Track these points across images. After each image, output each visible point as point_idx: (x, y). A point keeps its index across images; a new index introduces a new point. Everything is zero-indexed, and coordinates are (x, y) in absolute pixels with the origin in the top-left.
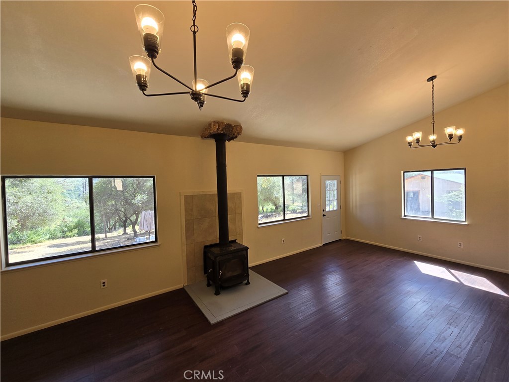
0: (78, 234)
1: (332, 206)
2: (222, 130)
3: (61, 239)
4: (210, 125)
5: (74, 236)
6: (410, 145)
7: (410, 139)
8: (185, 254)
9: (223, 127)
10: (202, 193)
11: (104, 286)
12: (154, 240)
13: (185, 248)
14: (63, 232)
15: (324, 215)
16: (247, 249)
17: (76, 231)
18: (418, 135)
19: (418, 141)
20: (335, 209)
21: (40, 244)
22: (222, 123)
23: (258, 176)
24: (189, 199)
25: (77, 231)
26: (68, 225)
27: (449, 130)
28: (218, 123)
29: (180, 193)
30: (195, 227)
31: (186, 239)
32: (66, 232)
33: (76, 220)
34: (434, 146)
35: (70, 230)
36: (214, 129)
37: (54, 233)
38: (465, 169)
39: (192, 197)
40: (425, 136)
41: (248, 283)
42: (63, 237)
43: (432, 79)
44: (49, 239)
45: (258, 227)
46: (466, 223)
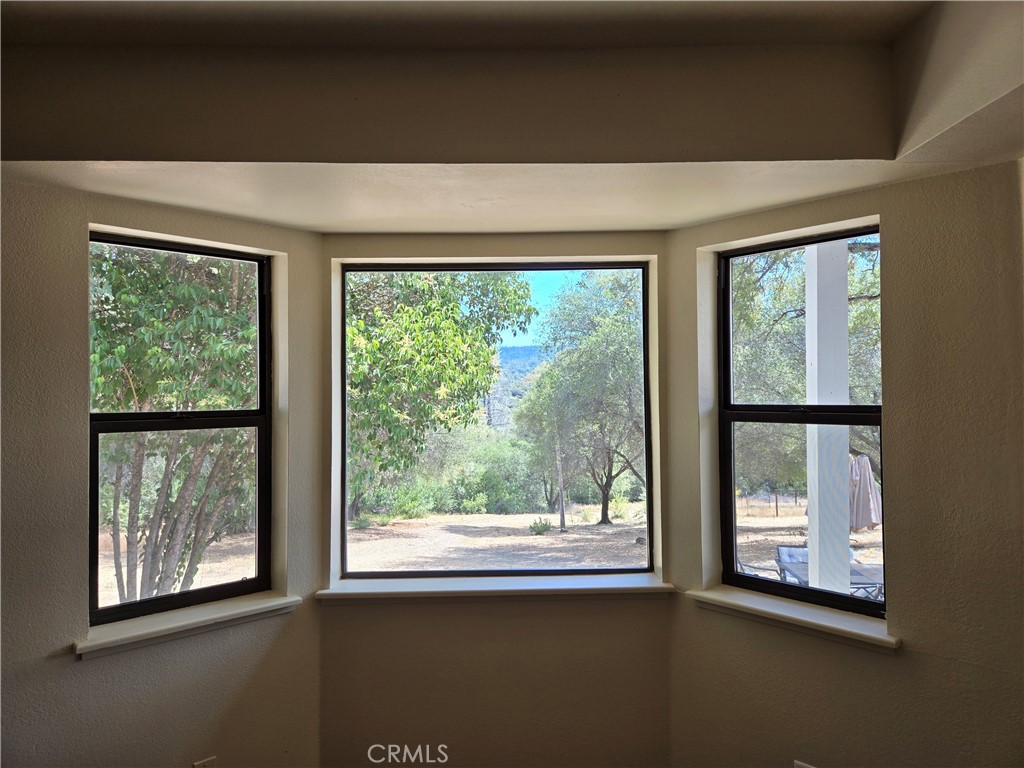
0: (486, 506)
3: (454, 516)
5: (479, 511)
14: (457, 496)
17: (482, 498)
21: (420, 521)
25: (485, 497)
26: (466, 482)
32: (462, 498)
33: (482, 469)
35: (470, 496)
37: (441, 499)
42: (457, 510)
44: (432, 510)
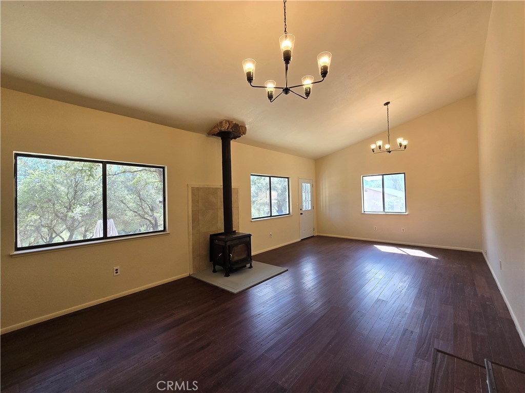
1: (307, 205)
2: (231, 129)
4: (221, 123)
6: (373, 151)
7: (373, 146)
8: (191, 244)
9: (232, 125)
10: (206, 186)
11: (117, 273)
12: (163, 229)
13: (191, 237)
15: (301, 214)
16: (250, 236)
18: (380, 143)
19: (380, 147)
20: (310, 208)
22: (232, 122)
23: (251, 175)
24: (195, 191)
27: (400, 140)
28: (228, 121)
29: (188, 185)
30: (200, 218)
31: (193, 229)
34: (390, 152)
36: (225, 127)
38: (404, 173)
39: (198, 189)
40: (384, 144)
41: (251, 267)
43: (387, 104)
45: (251, 221)
46: (407, 213)
